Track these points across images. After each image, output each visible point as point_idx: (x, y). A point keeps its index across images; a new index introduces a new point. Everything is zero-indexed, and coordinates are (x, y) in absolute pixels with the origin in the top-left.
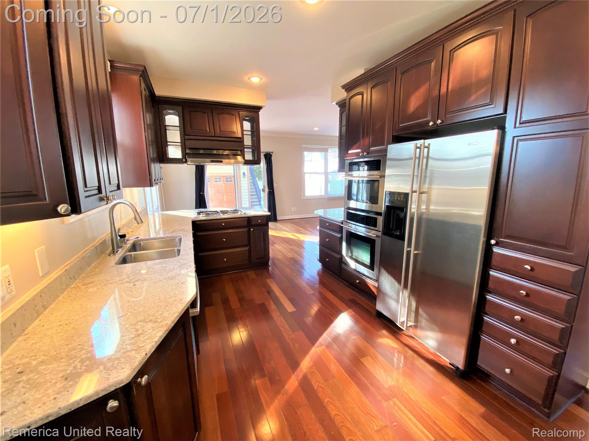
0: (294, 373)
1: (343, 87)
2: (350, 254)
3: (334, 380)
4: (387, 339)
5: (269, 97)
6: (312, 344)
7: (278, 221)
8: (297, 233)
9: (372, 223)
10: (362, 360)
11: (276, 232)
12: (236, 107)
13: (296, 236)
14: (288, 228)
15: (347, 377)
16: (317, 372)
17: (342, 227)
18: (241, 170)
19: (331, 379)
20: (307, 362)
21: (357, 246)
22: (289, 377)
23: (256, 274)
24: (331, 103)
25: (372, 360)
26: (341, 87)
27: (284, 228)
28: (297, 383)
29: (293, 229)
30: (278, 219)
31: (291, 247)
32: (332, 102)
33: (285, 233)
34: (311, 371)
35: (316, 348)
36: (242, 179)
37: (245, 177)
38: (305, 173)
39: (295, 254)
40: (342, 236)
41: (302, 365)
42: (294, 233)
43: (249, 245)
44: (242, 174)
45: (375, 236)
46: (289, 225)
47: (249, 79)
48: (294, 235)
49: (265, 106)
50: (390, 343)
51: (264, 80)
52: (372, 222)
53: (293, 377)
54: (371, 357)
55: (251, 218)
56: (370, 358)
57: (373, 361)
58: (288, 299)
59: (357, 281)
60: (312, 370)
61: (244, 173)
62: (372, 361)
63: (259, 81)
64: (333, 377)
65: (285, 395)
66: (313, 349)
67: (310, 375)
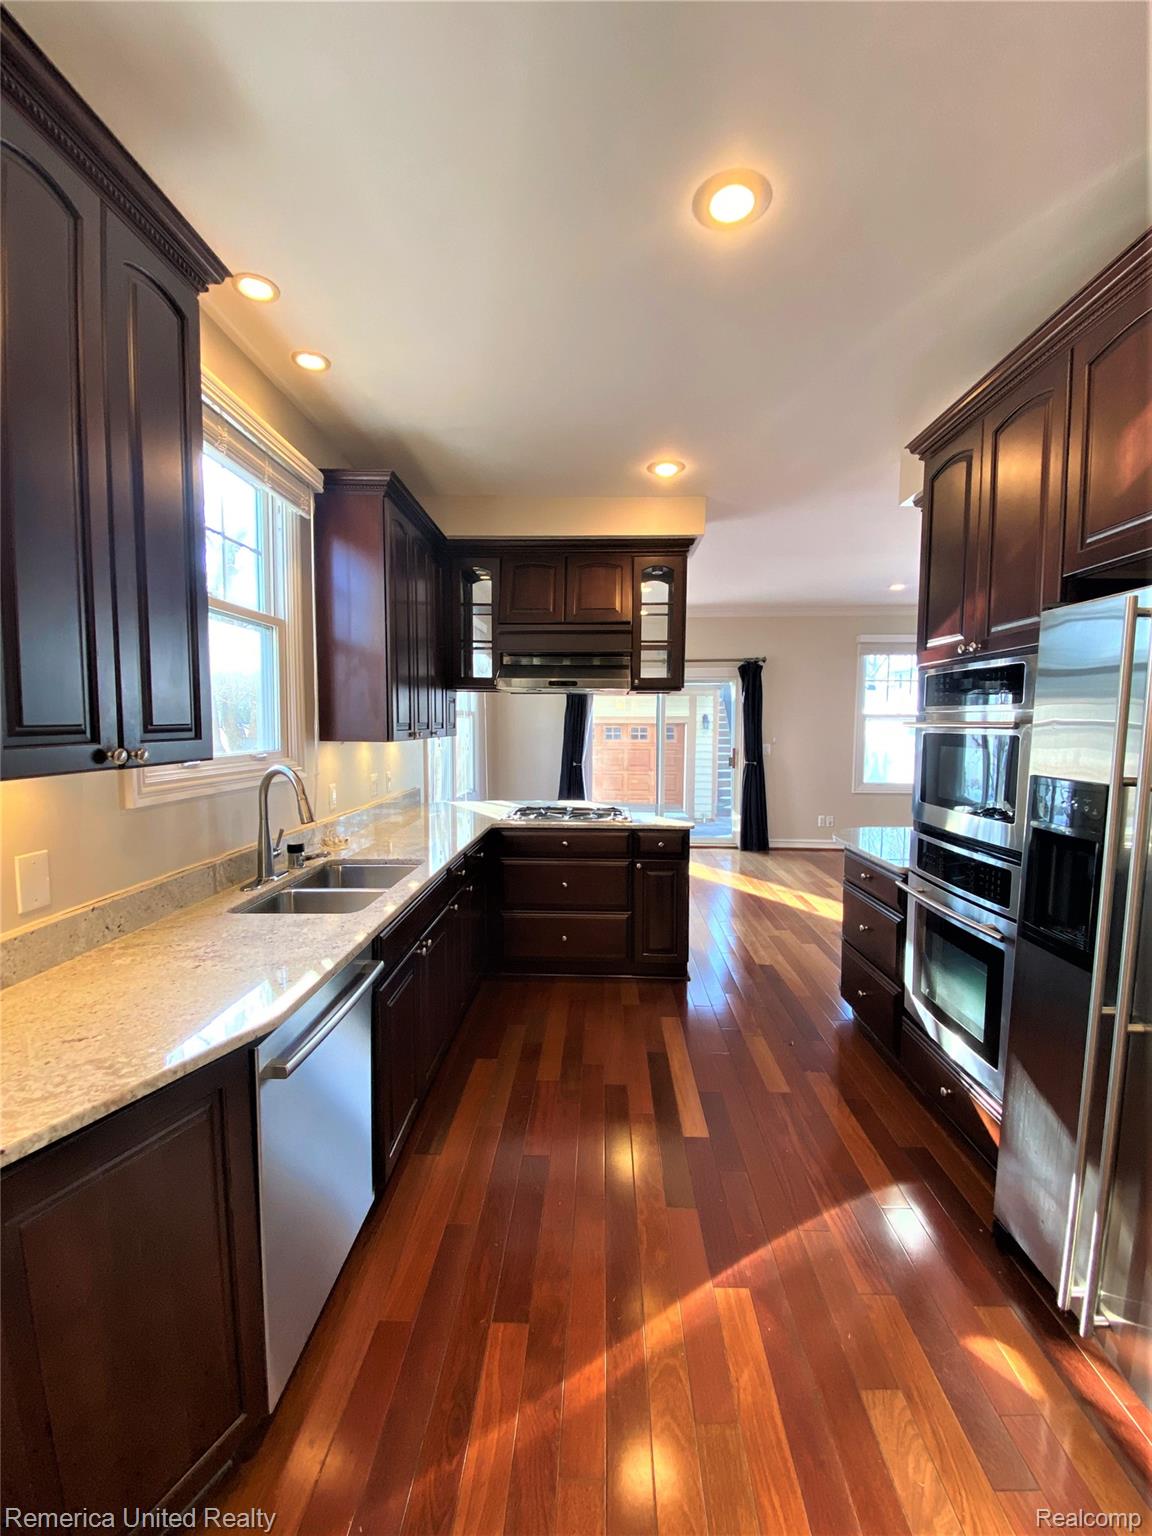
0: (609, 1346)
1: (913, 447)
2: (924, 990)
3: (728, 1432)
4: (1001, 1347)
5: (716, 512)
6: (710, 1267)
7: (770, 852)
8: (813, 892)
9: (996, 889)
10: (867, 1396)
11: (751, 883)
12: (626, 546)
13: (805, 902)
14: (793, 874)
15: (779, 1440)
16: (683, 1374)
17: (906, 893)
18: (698, 708)
19: (719, 1423)
20: (667, 1327)
21: (948, 967)
22: (589, 1357)
23: (642, 997)
24: (900, 503)
25: (908, 1412)
26: (908, 450)
27: (781, 873)
28: (604, 1387)
29: (807, 880)
30: (771, 845)
31: (776, 933)
32: (903, 499)
33: (776, 887)
34: (666, 1361)
35: (717, 1286)
36: (699, 732)
37: (706, 727)
38: (864, 717)
39: (780, 958)
40: (904, 922)
41: (646, 1330)
42: (803, 891)
43: (629, 906)
44: (699, 718)
45: (998, 936)
46: (798, 868)
47: (650, 468)
48: (801, 898)
49: (702, 536)
50: (1013, 1367)
51: (690, 467)
52: (996, 886)
53: (602, 1361)
54: (909, 1397)
55: (640, 834)
56: (900, 1400)
57: (910, 1417)
58: (699, 1093)
59: (943, 1089)
60: (671, 1361)
61: (705, 718)
62: (908, 1414)
63: (678, 472)
64: (732, 1421)
65: (550, 1413)
66: (709, 1285)
67: (656, 1375)
